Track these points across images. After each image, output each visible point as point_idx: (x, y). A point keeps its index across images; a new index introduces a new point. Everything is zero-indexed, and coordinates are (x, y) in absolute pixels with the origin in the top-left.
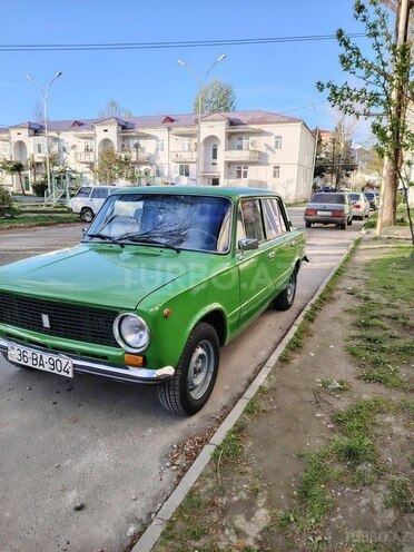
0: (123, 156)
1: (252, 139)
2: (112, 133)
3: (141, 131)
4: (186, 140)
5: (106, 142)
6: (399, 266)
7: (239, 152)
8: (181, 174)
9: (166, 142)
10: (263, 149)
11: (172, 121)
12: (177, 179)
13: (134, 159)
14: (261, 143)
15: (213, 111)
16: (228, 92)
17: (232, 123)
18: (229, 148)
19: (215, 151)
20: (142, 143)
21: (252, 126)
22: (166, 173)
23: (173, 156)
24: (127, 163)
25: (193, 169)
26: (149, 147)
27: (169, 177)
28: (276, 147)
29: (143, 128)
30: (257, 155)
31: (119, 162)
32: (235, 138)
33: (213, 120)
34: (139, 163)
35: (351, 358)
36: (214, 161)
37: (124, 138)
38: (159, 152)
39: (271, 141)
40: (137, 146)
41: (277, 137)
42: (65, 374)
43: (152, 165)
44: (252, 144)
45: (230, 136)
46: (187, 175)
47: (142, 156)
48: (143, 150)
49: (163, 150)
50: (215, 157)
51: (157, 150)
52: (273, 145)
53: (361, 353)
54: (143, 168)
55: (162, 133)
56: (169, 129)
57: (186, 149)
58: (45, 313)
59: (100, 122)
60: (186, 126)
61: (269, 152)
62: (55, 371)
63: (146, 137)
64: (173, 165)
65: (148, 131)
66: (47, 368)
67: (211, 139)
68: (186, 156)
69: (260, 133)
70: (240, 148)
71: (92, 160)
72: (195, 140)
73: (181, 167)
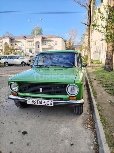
0: (12, 47)
1: (49, 42)
2: (8, 41)
3: (17, 40)
4: (30, 43)
5: (6, 43)
6: (101, 72)
7: (45, 46)
8: (30, 52)
9: (24, 43)
10: (52, 45)
11: (26, 37)
12: (29, 53)
13: (15, 48)
14: (51, 43)
15: (37, 35)
16: (41, 30)
17: (43, 38)
18: (43, 45)
19: (39, 46)
20: (17, 43)
21: (49, 39)
22: (25, 52)
23: (27, 47)
24: (13, 49)
25: (33, 50)
26: (19, 45)
27: (26, 53)
28: (56, 44)
29: (17, 39)
30: (50, 47)
31: (11, 49)
32: (44, 42)
33: (38, 37)
34: (16, 49)
35: (110, 94)
36: (39, 48)
37: (12, 42)
38: (23, 46)
39: (54, 43)
40: (16, 44)
41: (55, 42)
42: (51, 105)
43: (20, 50)
44: (49, 43)
45: (43, 41)
46: (31, 52)
47: (17, 47)
48: (18, 46)
49: (23, 45)
50: (39, 47)
51: (22, 45)
52: (54, 44)
53: (112, 93)
54: (18, 51)
55: (23, 41)
56: (25, 40)
57: (31, 45)
58: (40, 87)
59: (4, 37)
60: (30, 39)
61: (54, 46)
62: (47, 105)
63: (18, 42)
64: (27, 49)
65: (18, 40)
66: (43, 104)
67: (37, 42)
68: (31, 47)
69: (51, 41)
70: (46, 45)
71: (2, 49)
72: (33, 43)
73: (29, 50)
